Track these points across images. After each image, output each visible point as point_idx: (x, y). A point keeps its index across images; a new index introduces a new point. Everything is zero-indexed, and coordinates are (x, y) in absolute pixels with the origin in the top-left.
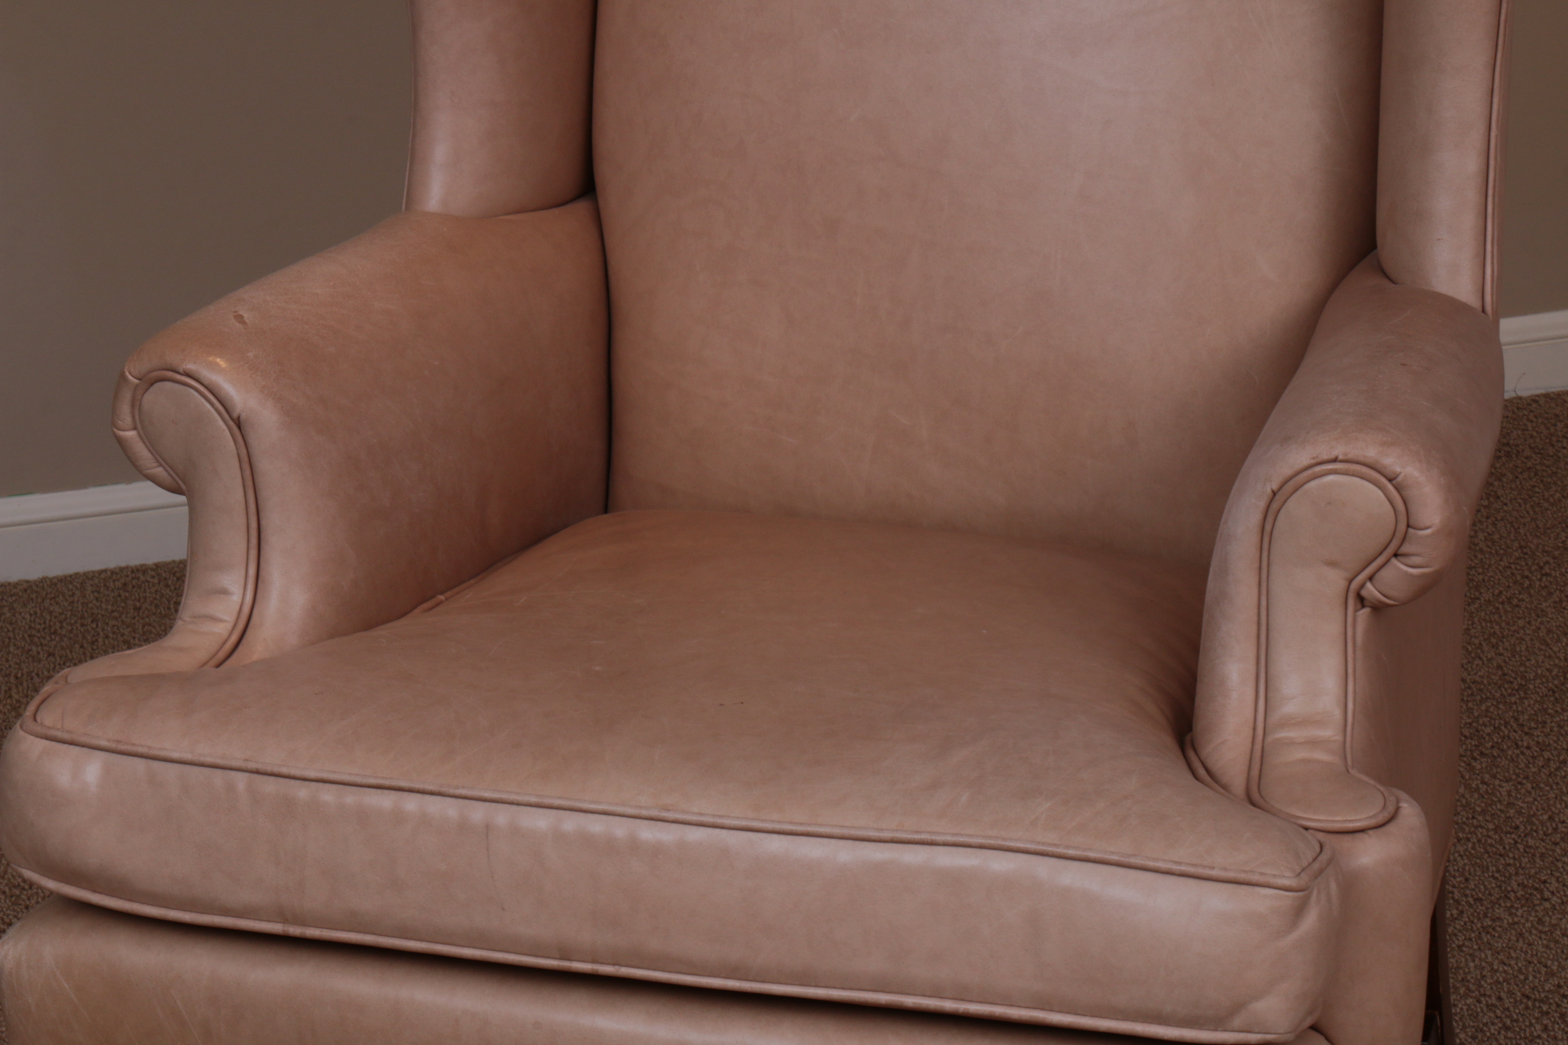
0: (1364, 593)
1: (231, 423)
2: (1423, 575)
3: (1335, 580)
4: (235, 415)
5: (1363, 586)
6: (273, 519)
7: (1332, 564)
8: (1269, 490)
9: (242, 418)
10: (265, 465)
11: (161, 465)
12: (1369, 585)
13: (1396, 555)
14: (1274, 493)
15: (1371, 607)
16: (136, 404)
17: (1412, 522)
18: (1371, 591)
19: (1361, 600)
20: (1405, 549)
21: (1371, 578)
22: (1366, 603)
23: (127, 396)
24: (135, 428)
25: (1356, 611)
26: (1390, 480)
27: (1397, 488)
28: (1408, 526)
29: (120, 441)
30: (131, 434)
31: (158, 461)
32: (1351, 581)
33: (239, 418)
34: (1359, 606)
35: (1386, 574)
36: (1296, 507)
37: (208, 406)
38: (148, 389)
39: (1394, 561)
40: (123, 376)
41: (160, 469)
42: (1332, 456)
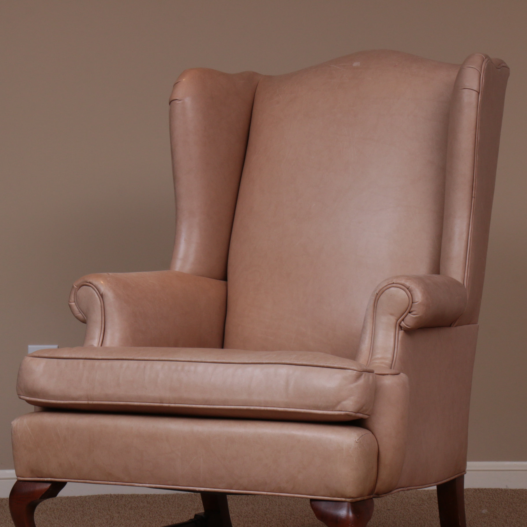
0: (401, 325)
1: (100, 296)
2: (416, 317)
3: (393, 319)
4: (101, 293)
5: (400, 323)
6: (109, 325)
7: (392, 314)
8: (376, 293)
9: (103, 294)
10: (108, 308)
11: (81, 313)
12: (402, 322)
13: (410, 312)
14: (377, 294)
15: (404, 330)
16: (75, 294)
17: (413, 301)
18: (403, 324)
19: (401, 327)
20: (412, 310)
21: (403, 320)
22: (403, 329)
23: (73, 292)
24: (74, 302)
25: (399, 331)
26: (408, 289)
27: (410, 291)
28: (413, 303)
29: (70, 306)
30: (73, 304)
31: (80, 312)
32: (397, 320)
33: (102, 294)
34: (400, 329)
35: (407, 319)
36: (383, 298)
37: (94, 291)
38: (79, 289)
39: (409, 314)
40: (73, 287)
41: (80, 314)
42: (392, 282)
